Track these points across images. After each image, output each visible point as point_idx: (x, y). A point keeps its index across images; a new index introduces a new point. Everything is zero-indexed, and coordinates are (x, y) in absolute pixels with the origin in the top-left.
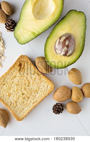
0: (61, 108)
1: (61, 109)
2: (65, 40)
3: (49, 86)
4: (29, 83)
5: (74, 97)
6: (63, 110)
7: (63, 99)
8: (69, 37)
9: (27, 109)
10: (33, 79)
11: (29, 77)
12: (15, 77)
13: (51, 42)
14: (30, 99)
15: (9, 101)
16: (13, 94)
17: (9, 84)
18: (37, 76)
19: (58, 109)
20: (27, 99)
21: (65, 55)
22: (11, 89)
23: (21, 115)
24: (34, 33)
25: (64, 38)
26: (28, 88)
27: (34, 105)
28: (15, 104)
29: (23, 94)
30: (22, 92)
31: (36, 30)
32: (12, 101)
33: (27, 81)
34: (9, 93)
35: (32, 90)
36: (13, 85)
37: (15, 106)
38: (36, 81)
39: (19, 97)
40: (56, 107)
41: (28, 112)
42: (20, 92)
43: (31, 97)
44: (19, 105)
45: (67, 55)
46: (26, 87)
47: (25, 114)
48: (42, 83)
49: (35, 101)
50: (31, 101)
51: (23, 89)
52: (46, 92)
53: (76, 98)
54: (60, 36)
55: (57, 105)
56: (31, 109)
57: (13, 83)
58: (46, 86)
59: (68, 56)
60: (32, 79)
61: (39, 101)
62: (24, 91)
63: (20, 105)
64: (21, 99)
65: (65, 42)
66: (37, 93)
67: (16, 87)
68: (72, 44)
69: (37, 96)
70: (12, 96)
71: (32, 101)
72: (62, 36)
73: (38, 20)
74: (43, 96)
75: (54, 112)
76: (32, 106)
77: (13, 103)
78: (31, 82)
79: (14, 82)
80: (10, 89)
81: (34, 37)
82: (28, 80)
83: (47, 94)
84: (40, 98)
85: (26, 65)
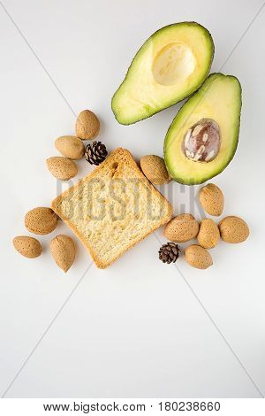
0: (176, 253)
1: (174, 255)
2: (202, 133)
5: (203, 237)
6: (177, 256)
7: (182, 238)
8: (208, 127)
9: (118, 249)
14: (125, 231)
19: (170, 254)
20: (120, 229)
23: (106, 257)
24: (147, 108)
25: (199, 128)
27: (132, 242)
28: (97, 236)
37: (96, 240)
39: (105, 224)
40: (166, 250)
41: (119, 253)
43: (129, 226)
44: (103, 240)
47: (113, 257)
49: (134, 234)
53: (206, 240)
54: (192, 125)
55: (168, 245)
56: (126, 249)
59: (208, 162)
61: (142, 236)
63: (107, 238)
64: (109, 228)
65: (202, 137)
68: (213, 140)
69: (139, 227)
71: (130, 235)
72: (196, 125)
73: (159, 85)
74: (151, 227)
75: (161, 258)
76: (128, 242)
77: (94, 235)
81: (147, 114)
83: (159, 226)
84: (144, 230)
85: (125, 167)
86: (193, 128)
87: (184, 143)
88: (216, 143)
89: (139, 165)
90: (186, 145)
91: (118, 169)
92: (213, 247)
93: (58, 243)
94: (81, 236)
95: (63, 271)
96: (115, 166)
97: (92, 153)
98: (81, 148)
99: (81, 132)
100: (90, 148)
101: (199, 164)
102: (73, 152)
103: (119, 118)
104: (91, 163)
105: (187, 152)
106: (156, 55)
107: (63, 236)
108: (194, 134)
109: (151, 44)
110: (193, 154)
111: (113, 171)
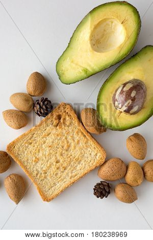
0: (108, 191)
1: (106, 192)
2: (131, 90)
3: (99, 155)
4: (69, 146)
5: (130, 177)
6: (109, 193)
7: (112, 178)
8: (138, 86)
9: (60, 186)
10: (76, 141)
11: (69, 137)
12: (48, 135)
13: (111, 88)
14: (66, 171)
15: (35, 169)
16: (43, 160)
17: (37, 144)
18: (82, 137)
19: (103, 190)
20: (62, 169)
21: (127, 111)
22: (41, 151)
23: (50, 192)
24: (86, 71)
26: (66, 153)
27: (72, 180)
28: (43, 175)
29: (57, 162)
30: (56, 158)
31: (90, 66)
32: (39, 170)
33: (66, 142)
34: (36, 158)
35: (71, 157)
36: (43, 146)
37: (42, 178)
38: (80, 144)
39: (50, 165)
40: (100, 188)
41: (61, 189)
42: (54, 158)
43: (69, 167)
44: (49, 178)
45: (131, 112)
46: (63, 152)
47: (56, 192)
48: (89, 149)
49: (73, 174)
50: (67, 174)
51: (58, 155)
52: (92, 164)
53: (132, 179)
54: (124, 82)
55: (101, 183)
56: (67, 186)
57: (45, 142)
58: (93, 154)
59: (131, 114)
60: (74, 141)
61: (81, 176)
62: (59, 158)
63: (51, 177)
64: (53, 168)
65: (131, 93)
66: (79, 163)
67: (48, 149)
69: (78, 168)
70: (40, 162)
71: (70, 175)
72: (127, 83)
74: (88, 168)
75: (95, 194)
76: (68, 181)
77: (41, 173)
78: (73, 144)
79: (47, 141)
80: (39, 151)
81: (85, 76)
82: (68, 142)
83: (94, 167)
84: (82, 171)
85: (67, 118)
90: (117, 97)
91: (62, 120)
92: (138, 185)
94: (31, 174)
96: (59, 117)
97: (41, 107)
98: (31, 103)
99: (31, 90)
100: (38, 103)
103: (61, 78)
104: (40, 116)
106: (93, 27)
107: (16, 175)
109: (90, 18)
111: (57, 121)
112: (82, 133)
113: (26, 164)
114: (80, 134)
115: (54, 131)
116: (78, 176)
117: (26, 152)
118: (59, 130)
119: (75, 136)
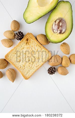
0: (54, 70)
1: (54, 71)
6: (55, 71)
7: (56, 64)
9: (32, 71)
11: (33, 48)
12: (23, 48)
14: (34, 64)
15: (19, 65)
18: (39, 47)
19: (52, 71)
20: (32, 64)
23: (28, 75)
25: (58, 21)
27: (37, 68)
28: (23, 67)
32: (21, 65)
37: (23, 69)
40: (50, 69)
41: (32, 73)
44: (26, 68)
45: (62, 32)
47: (30, 74)
53: (65, 64)
55: (51, 67)
56: (35, 71)
60: (36, 50)
63: (27, 68)
64: (28, 64)
65: (59, 24)
68: (64, 25)
71: (36, 66)
75: (49, 73)
76: (35, 69)
77: (22, 67)
84: (41, 63)
85: (31, 40)
86: (55, 22)
87: (52, 27)
88: (65, 26)
89: (36, 39)
90: (54, 28)
91: (28, 41)
92: (68, 66)
93: (9, 72)
94: (17, 68)
95: (12, 82)
96: (27, 40)
97: (18, 36)
98: (14, 34)
99: (13, 28)
100: (17, 34)
101: (59, 35)
102: (11, 37)
103: (27, 21)
104: (18, 40)
105: (54, 31)
107: (11, 69)
108: (56, 23)
110: (56, 31)
111: (27, 42)
112: (39, 46)
113: (15, 63)
114: (38, 46)
115: (26, 46)
116: (40, 65)
117: (14, 58)
118: (28, 46)
119: (36, 47)
